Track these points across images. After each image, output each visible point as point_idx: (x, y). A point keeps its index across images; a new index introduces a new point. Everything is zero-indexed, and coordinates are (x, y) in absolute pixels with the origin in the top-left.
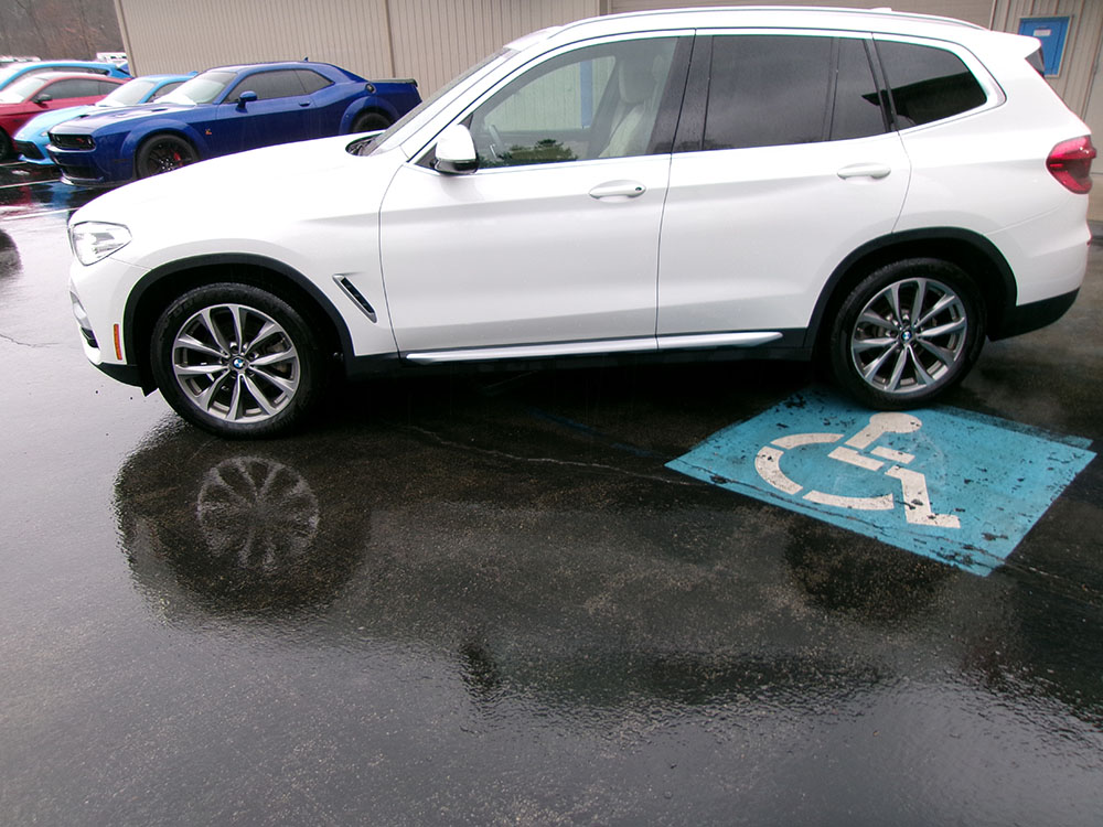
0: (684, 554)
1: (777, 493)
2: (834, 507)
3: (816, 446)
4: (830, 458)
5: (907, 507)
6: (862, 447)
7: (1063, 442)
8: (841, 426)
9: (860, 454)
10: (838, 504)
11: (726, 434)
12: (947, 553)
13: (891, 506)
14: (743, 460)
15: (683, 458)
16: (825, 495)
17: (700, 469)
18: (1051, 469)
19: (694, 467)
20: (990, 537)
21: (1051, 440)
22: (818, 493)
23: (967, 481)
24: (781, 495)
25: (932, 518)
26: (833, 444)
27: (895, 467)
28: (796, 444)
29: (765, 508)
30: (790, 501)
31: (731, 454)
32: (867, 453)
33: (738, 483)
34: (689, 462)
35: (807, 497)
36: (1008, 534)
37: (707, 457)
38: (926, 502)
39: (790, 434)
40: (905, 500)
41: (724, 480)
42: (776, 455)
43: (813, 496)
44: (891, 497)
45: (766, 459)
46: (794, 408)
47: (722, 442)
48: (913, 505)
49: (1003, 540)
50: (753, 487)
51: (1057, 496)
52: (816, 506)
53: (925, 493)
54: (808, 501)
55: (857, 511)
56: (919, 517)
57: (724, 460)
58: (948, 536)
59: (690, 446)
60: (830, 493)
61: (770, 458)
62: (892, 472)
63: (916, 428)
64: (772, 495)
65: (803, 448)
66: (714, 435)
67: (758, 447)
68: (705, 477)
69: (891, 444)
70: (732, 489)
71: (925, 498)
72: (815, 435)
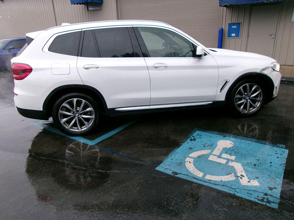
0: (170, 213)
1: (196, 177)
2: (216, 181)
3: (203, 156)
4: (209, 160)
5: (239, 178)
6: (218, 154)
7: (277, 147)
8: (209, 147)
9: (218, 157)
10: (217, 180)
11: (173, 153)
12: (261, 198)
13: (234, 178)
14: (181, 164)
15: (161, 165)
16: (211, 176)
17: (168, 169)
18: (278, 157)
19: (165, 169)
20: (271, 189)
21: (273, 146)
22: (209, 175)
23: (255, 165)
24: (197, 178)
25: (249, 182)
26: (209, 154)
27: (231, 162)
28: (197, 156)
29: (193, 184)
30: (201, 180)
31: (176, 162)
32: (219, 157)
33: (182, 174)
34: (163, 167)
35: (206, 177)
36: (276, 186)
37: (169, 164)
38: (245, 175)
39: (194, 151)
40: (238, 175)
41: (176, 173)
42: (192, 160)
43: (208, 177)
44: (233, 174)
45: (188, 162)
46: (193, 141)
47: (173, 157)
48: (241, 177)
49: (275, 189)
50: (187, 175)
51: (284, 168)
52: (210, 182)
53: (243, 172)
54: (207, 179)
55: (224, 182)
56: (244, 182)
57: (175, 164)
58: (257, 190)
59: (163, 160)
60: (213, 175)
61: (190, 162)
62: (230, 164)
63: (233, 145)
64: (195, 178)
65: (200, 157)
66: (170, 155)
67: (185, 158)
68: (169, 172)
69: (226, 152)
70: (180, 177)
71: (244, 173)
72: (202, 151)
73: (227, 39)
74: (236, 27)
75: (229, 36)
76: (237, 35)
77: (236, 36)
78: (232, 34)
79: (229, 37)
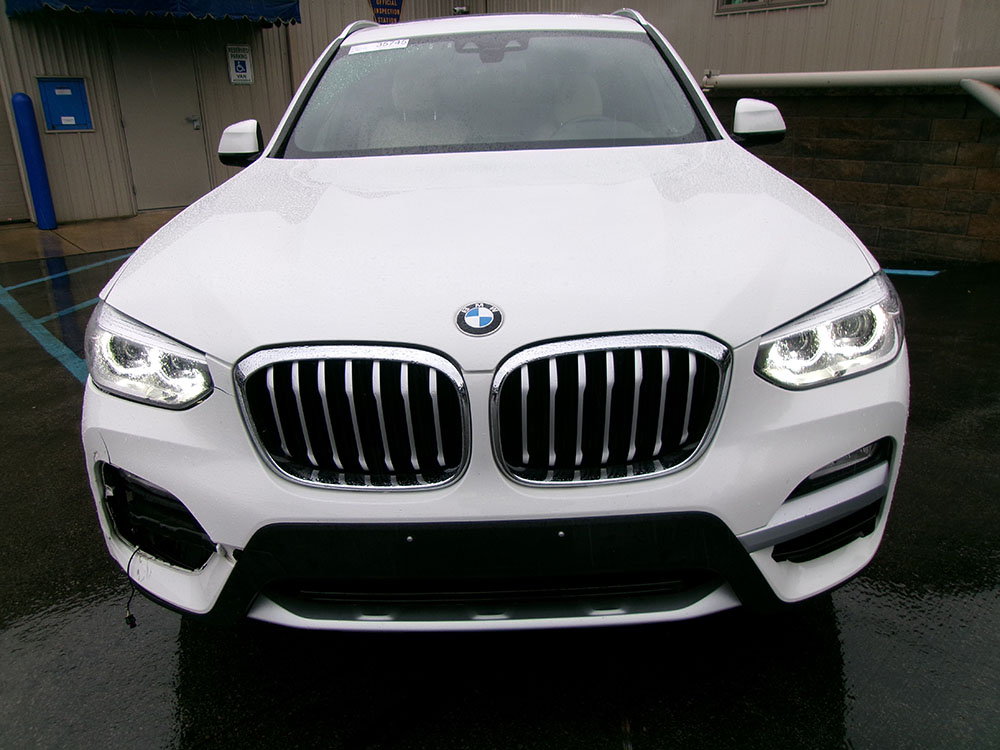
73: (46, 136)
74: (68, 92)
75: (55, 124)
76: (84, 123)
77: (78, 125)
78: (63, 118)
79: (54, 128)
